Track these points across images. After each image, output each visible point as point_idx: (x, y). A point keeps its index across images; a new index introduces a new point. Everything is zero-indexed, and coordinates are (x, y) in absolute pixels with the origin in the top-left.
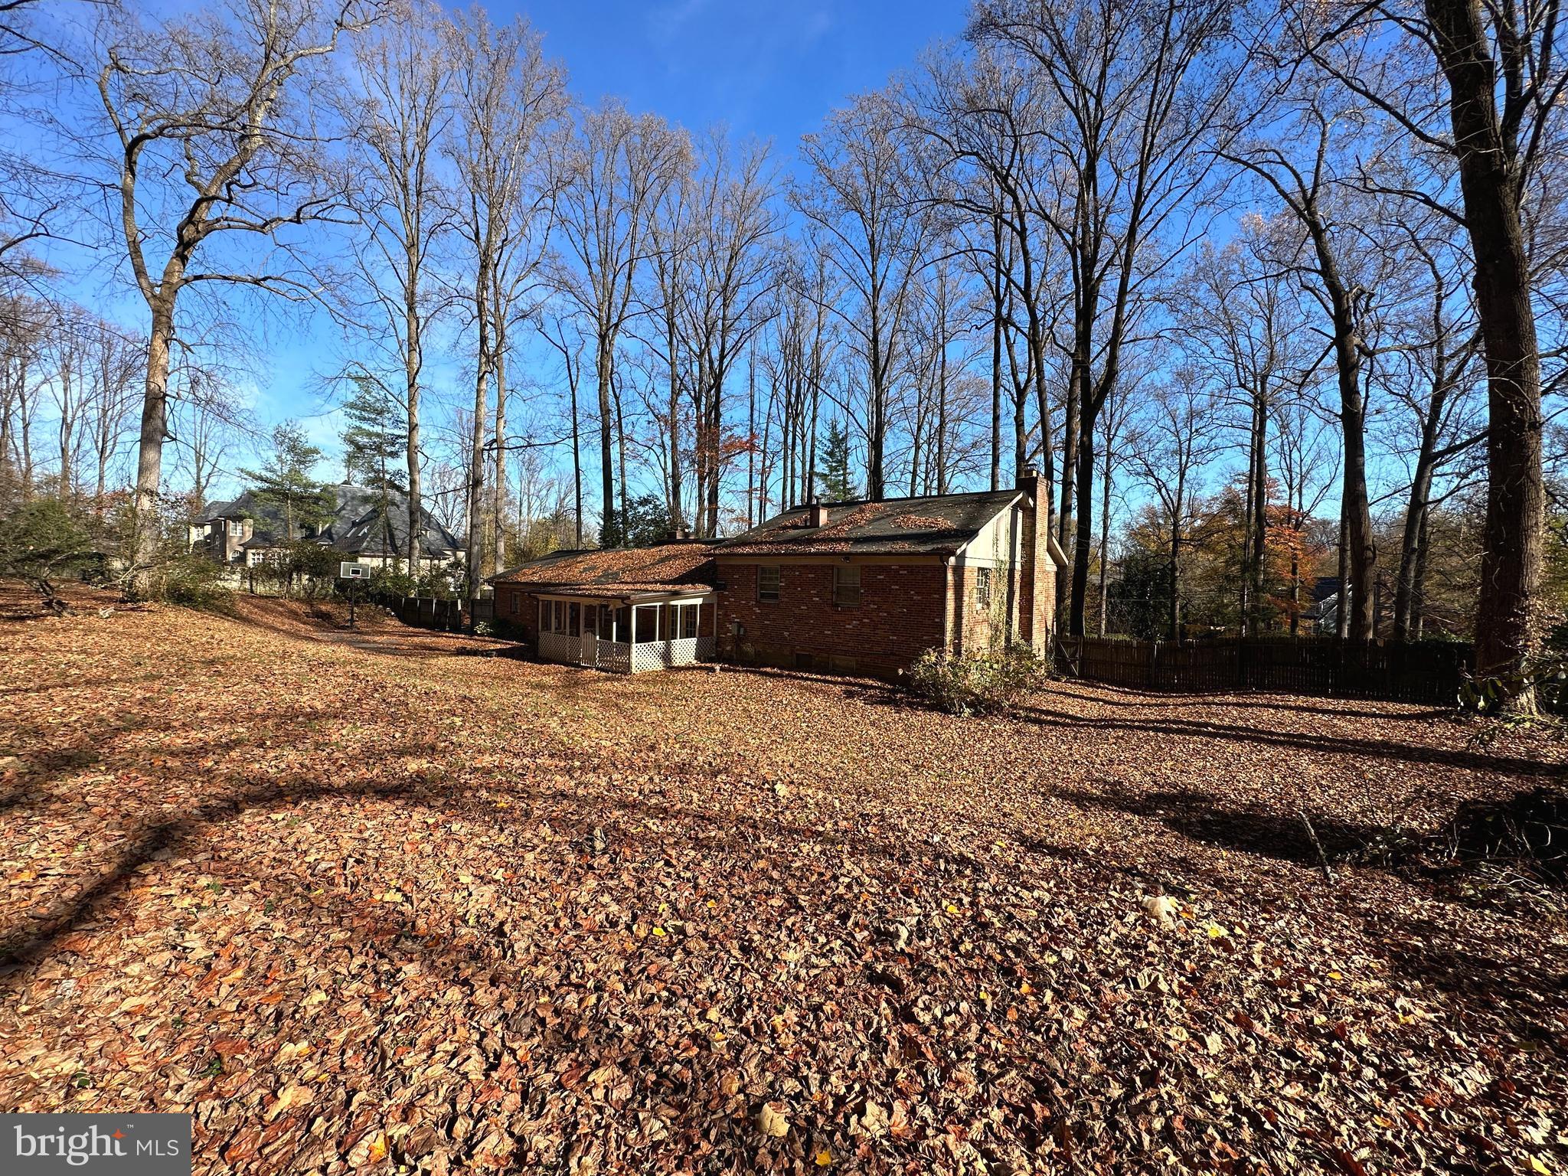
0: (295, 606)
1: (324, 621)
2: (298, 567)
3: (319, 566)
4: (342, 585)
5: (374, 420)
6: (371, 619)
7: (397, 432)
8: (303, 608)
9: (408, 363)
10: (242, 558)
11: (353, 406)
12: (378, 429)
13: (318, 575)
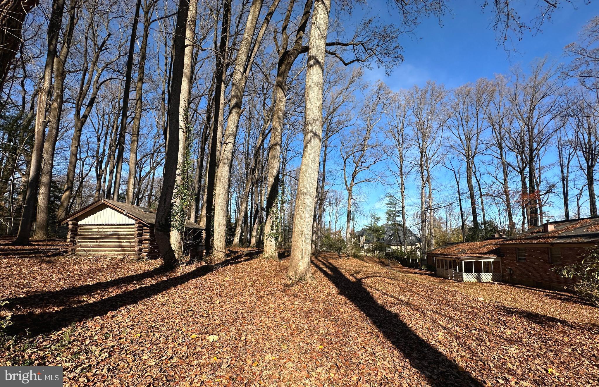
0: (376, 259)
1: (382, 264)
2: (376, 249)
3: (381, 248)
4: (387, 254)
5: (394, 207)
6: (394, 264)
7: (399, 209)
8: (378, 260)
9: (401, 189)
10: (363, 246)
11: (388, 204)
12: (394, 209)
13: (381, 251)
